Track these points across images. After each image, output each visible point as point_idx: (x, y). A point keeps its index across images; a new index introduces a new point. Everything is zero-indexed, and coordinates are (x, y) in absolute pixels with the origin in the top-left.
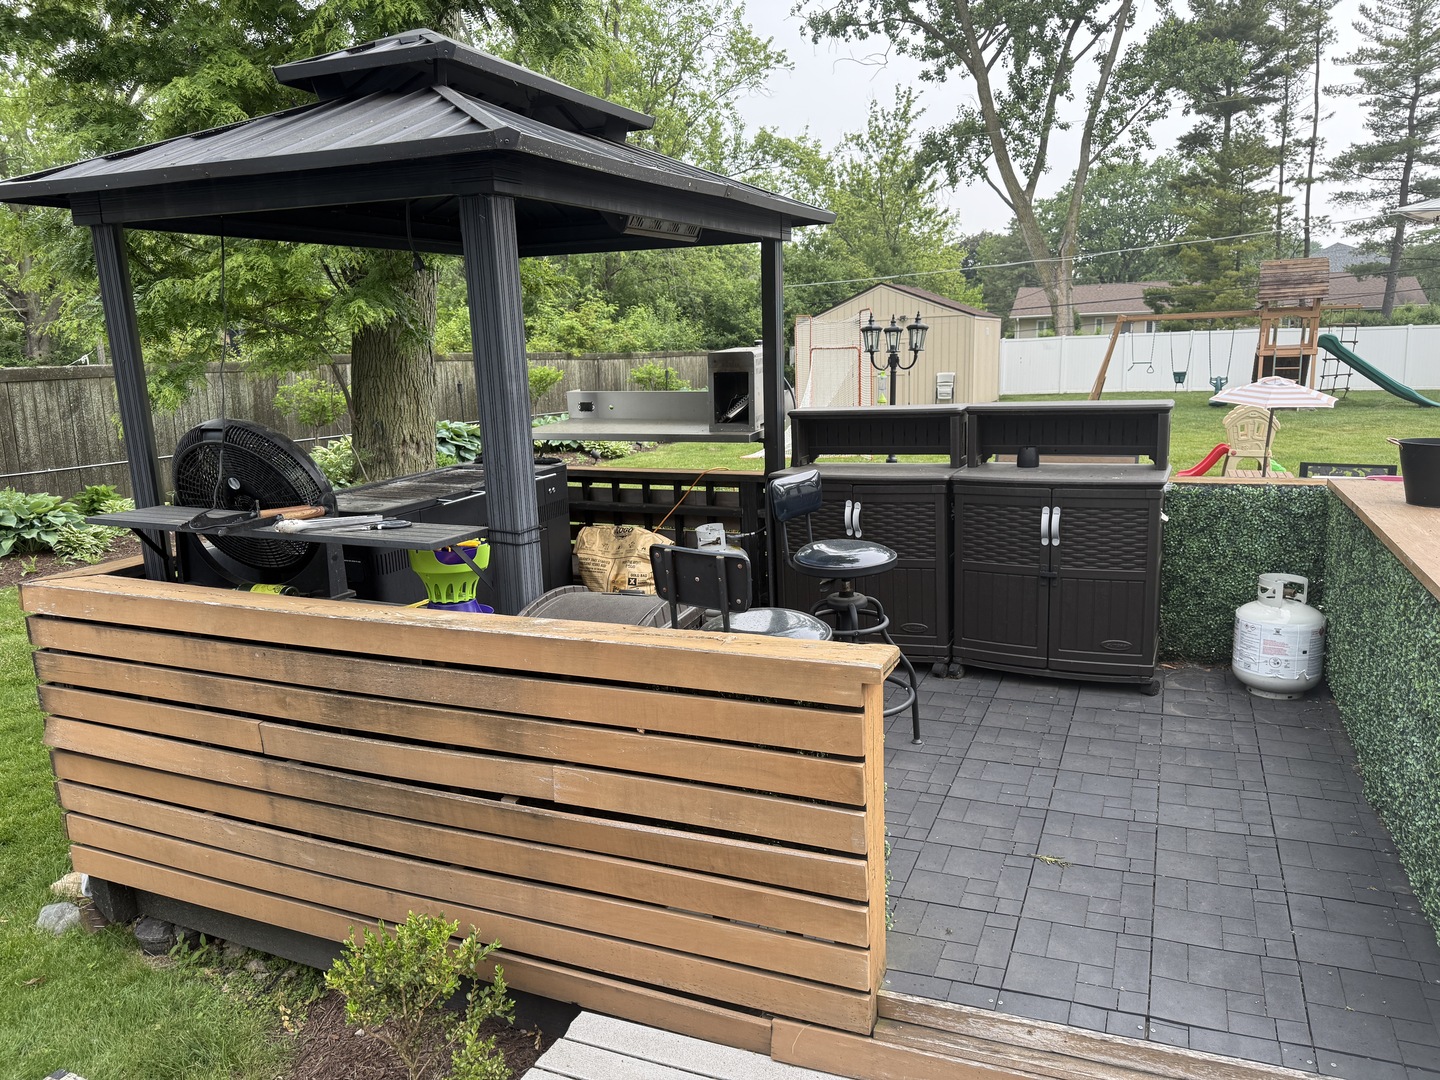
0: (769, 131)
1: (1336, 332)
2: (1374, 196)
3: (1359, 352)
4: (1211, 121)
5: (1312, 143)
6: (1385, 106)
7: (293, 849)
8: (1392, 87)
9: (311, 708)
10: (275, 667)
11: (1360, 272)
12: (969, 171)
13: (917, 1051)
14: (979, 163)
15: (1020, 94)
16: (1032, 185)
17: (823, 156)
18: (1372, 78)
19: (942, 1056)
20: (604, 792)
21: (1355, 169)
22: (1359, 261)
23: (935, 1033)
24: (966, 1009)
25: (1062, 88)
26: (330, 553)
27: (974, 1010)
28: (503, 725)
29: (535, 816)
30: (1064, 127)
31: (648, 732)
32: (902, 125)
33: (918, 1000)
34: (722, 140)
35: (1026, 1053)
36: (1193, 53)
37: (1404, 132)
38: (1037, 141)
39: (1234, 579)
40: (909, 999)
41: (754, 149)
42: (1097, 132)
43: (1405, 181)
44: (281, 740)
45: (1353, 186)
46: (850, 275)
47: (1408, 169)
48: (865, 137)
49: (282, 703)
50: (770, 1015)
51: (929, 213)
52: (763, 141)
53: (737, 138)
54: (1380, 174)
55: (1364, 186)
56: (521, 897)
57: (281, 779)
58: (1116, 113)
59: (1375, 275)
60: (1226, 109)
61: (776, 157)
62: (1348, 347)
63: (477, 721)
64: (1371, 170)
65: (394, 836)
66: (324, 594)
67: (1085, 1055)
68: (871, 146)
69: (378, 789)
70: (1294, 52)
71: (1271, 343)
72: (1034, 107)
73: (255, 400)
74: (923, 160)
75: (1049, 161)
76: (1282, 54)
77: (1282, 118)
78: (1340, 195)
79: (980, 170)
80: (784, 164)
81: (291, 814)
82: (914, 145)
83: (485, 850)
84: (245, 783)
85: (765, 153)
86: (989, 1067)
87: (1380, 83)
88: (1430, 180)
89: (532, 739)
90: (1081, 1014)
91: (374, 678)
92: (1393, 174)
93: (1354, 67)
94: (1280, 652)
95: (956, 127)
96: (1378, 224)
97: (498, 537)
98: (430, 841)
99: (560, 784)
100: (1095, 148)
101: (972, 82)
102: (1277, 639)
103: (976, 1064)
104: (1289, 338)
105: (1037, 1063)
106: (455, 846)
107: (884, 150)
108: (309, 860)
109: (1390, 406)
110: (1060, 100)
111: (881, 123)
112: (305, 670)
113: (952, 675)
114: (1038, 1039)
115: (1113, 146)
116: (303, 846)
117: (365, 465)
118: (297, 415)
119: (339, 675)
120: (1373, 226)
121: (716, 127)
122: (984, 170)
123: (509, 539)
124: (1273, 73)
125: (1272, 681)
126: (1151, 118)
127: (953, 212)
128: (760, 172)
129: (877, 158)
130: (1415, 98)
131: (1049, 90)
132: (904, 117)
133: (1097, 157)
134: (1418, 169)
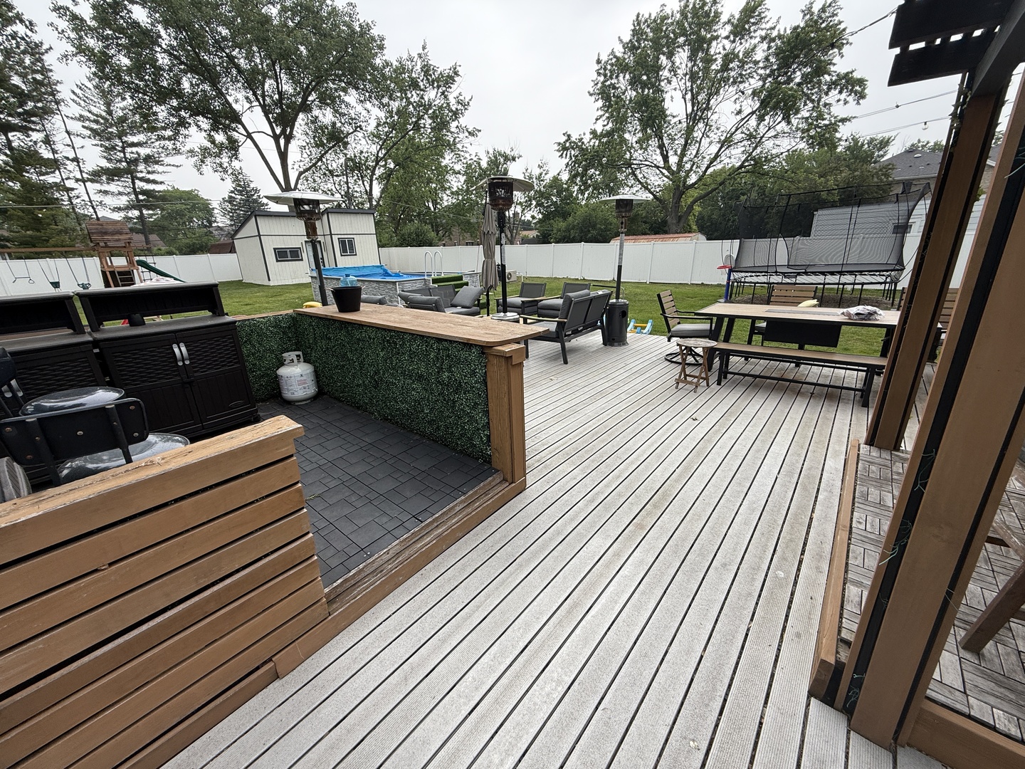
1: (143, 258)
2: (120, 194)
5: (76, 160)
6: (109, 149)
8: (108, 139)
13: (354, 601)
19: (364, 593)
21: (104, 179)
22: (125, 226)
23: (353, 588)
24: (361, 566)
27: (364, 564)
33: (339, 581)
35: (390, 562)
37: (124, 164)
39: (267, 361)
40: (335, 584)
43: (134, 188)
45: (106, 187)
47: (133, 183)
50: (270, 660)
54: (119, 183)
55: (113, 187)
59: (136, 233)
64: (113, 180)
67: (408, 545)
70: (39, 105)
71: (110, 264)
76: (31, 104)
77: (48, 142)
78: (101, 191)
86: (384, 579)
87: (99, 135)
88: (146, 190)
90: (396, 533)
92: (126, 184)
94: (304, 383)
96: (128, 208)
102: (302, 378)
103: (378, 582)
104: (120, 262)
105: (397, 561)
120: (126, 209)
124: (29, 114)
125: (305, 396)
130: (123, 148)
134: (139, 184)
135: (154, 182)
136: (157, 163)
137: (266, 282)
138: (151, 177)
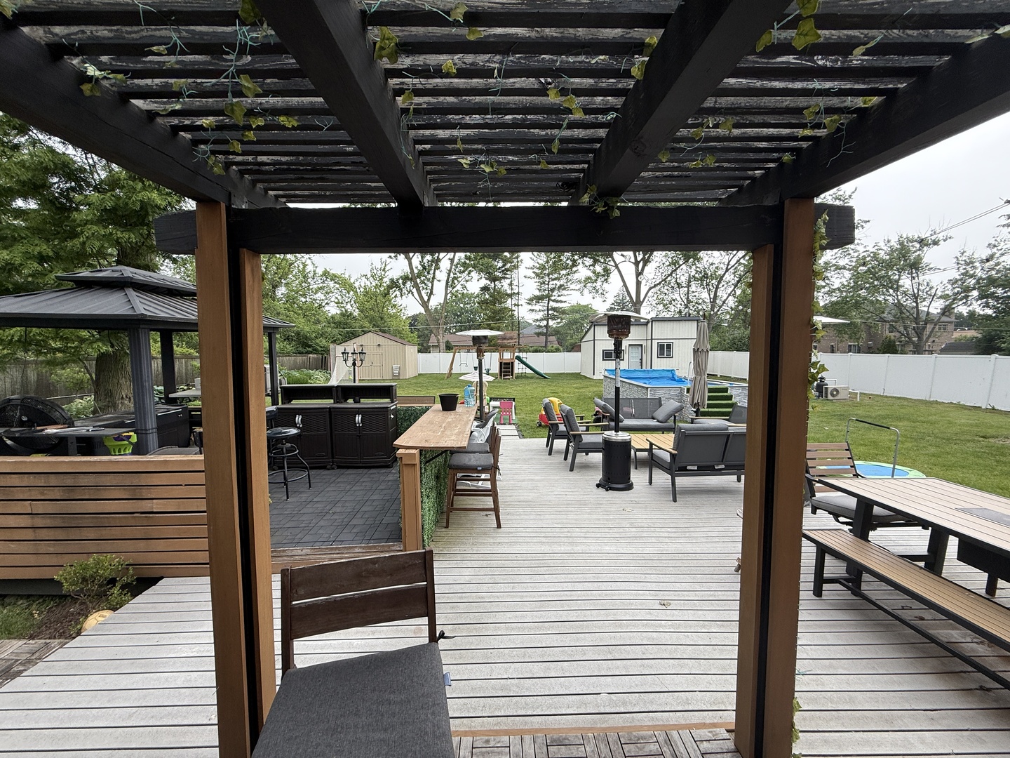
0: (328, 270)
2: (540, 311)
3: (528, 362)
4: (489, 283)
5: (518, 293)
6: (541, 284)
7: (43, 547)
8: (542, 278)
9: (57, 494)
10: (41, 481)
11: (538, 334)
12: (407, 293)
14: (410, 291)
15: (424, 268)
16: (429, 299)
17: (352, 281)
18: (537, 275)
20: (171, 506)
21: (534, 302)
22: (537, 331)
25: (437, 268)
26: (70, 441)
28: (135, 489)
29: (146, 517)
30: (439, 281)
31: (186, 485)
32: (383, 273)
34: (308, 271)
36: (479, 262)
37: (547, 292)
38: (430, 285)
41: (322, 276)
42: (450, 284)
43: (548, 307)
44: (40, 507)
45: (534, 307)
46: (361, 327)
47: (548, 303)
48: (369, 276)
49: (42, 494)
51: (395, 306)
52: (326, 273)
53: (314, 271)
54: (541, 304)
55: (537, 307)
56: (142, 545)
57: (39, 522)
58: (455, 278)
59: (542, 335)
60: (494, 279)
61: (331, 280)
62: (524, 360)
63: (124, 489)
64: (539, 303)
65: (91, 534)
66: (66, 454)
68: (371, 279)
69: (84, 518)
70: (513, 264)
71: (502, 358)
72: (428, 273)
73: (38, 378)
74: (389, 287)
75: (434, 292)
76: (509, 265)
77: (511, 284)
78: (531, 310)
79: (410, 292)
80: (335, 283)
81: (44, 534)
82: (386, 281)
83: (128, 532)
84: (22, 525)
85: (327, 278)
87: (539, 276)
88: (555, 307)
89: (145, 493)
91: (84, 480)
92: (545, 304)
93: (532, 271)
95: (401, 277)
96: (542, 320)
97: (139, 431)
98: (106, 533)
99: (156, 506)
100: (450, 289)
101: (406, 262)
104: (507, 356)
106: (116, 532)
107: (377, 281)
108: (51, 550)
109: (537, 378)
110: (437, 272)
111: (375, 271)
112: (53, 481)
113: (333, 469)
114: (304, 552)
115: (455, 289)
116: (49, 545)
117: (100, 408)
118: (64, 385)
119: (69, 481)
120: (540, 320)
121: (305, 266)
122: (412, 293)
123: (144, 432)
124: (507, 270)
126: (467, 281)
127: (404, 305)
128: (325, 285)
129: (374, 284)
130: (549, 282)
131: (433, 268)
132: (384, 270)
133: (451, 292)
134: (551, 303)
135: (561, 302)
136: (565, 289)
137: (592, 377)
138: (559, 299)
